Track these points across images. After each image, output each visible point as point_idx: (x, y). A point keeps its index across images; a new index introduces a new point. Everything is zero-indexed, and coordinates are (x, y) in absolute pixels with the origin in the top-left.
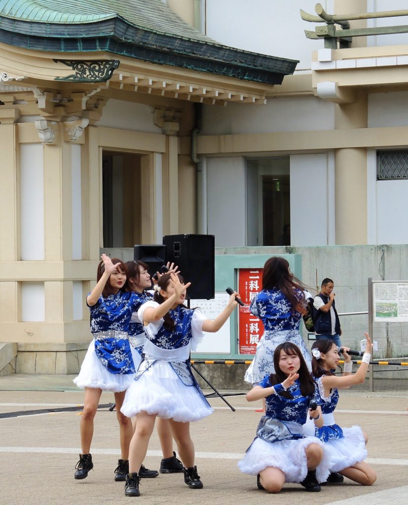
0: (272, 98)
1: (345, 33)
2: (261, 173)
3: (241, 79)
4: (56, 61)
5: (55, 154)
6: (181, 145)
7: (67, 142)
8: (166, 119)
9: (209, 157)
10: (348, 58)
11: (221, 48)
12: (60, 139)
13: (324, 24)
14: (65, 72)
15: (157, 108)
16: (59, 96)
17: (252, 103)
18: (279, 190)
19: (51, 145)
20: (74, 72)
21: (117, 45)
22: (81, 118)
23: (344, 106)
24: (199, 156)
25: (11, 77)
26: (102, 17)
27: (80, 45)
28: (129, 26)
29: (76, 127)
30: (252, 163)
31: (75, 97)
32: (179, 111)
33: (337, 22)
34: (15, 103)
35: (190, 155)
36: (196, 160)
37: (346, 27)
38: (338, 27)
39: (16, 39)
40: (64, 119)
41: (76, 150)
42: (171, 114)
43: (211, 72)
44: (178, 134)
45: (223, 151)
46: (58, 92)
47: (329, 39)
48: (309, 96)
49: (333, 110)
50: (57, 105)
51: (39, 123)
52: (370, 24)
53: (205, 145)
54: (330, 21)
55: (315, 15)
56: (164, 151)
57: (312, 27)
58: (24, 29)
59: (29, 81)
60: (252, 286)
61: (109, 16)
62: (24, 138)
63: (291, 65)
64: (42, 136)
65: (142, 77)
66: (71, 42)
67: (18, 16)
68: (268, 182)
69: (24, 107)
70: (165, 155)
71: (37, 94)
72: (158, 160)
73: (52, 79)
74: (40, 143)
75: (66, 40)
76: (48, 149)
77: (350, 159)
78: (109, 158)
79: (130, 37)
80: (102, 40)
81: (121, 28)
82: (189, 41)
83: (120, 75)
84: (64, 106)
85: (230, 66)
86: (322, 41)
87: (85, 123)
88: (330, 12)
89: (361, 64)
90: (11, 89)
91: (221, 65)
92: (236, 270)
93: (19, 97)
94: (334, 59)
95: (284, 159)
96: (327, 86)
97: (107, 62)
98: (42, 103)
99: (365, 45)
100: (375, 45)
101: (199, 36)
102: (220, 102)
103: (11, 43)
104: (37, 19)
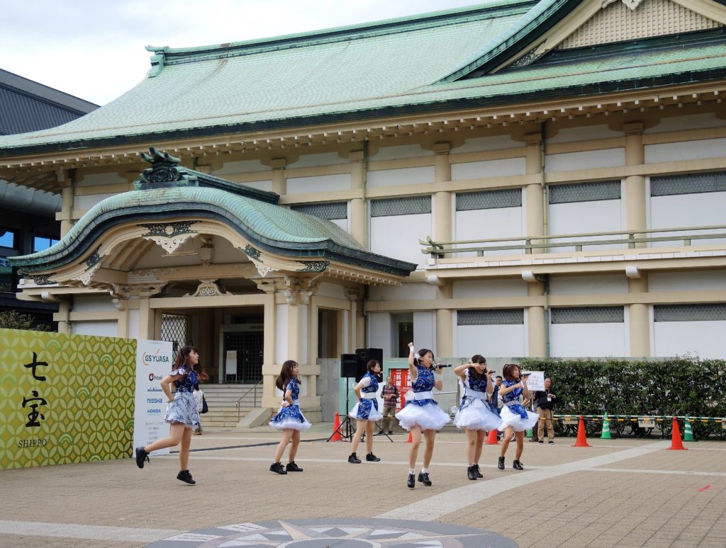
0: (405, 283)
1: (441, 251)
2: (398, 321)
3: (390, 273)
4: (297, 261)
5: (295, 309)
6: (358, 307)
7: (301, 303)
8: (350, 293)
9: (372, 312)
10: (443, 264)
11: (380, 257)
12: (297, 302)
13: (431, 246)
14: (302, 267)
15: (346, 287)
16: (297, 280)
17: (394, 285)
18: (406, 330)
19: (292, 304)
20: (306, 267)
21: (328, 253)
22: (308, 291)
23: (441, 288)
24: (367, 312)
25: (273, 269)
26: (322, 239)
27: (310, 253)
28: (335, 244)
29: (305, 296)
30: (394, 316)
31: (305, 280)
32: (357, 289)
33: (437, 245)
34: (274, 283)
35: (363, 312)
36: (365, 314)
37: (441, 248)
38: (438, 248)
39: (277, 250)
40: (299, 291)
41: (305, 308)
42: (353, 290)
43: (375, 269)
44: (356, 301)
45: (379, 309)
46: (297, 278)
47: (433, 254)
48: (423, 282)
49: (436, 289)
50: (296, 284)
51: (287, 293)
52: (454, 247)
53: (370, 306)
54: (434, 245)
55: (427, 242)
56: (349, 309)
57: (425, 248)
58: (280, 245)
59: (282, 272)
60: (397, 377)
61: (325, 239)
62: (278, 302)
63: (414, 267)
64: (288, 300)
65: (340, 270)
66: (305, 252)
67: (278, 239)
68: (401, 326)
69: (279, 285)
70: (350, 311)
71: (286, 278)
72: (346, 314)
73: (295, 270)
74: (286, 304)
75: (303, 251)
76: (291, 307)
77: (444, 315)
78: (321, 312)
79: (335, 250)
80: (321, 251)
81: (331, 245)
82: (364, 252)
83: (329, 269)
84: (299, 285)
85: (384, 266)
86: (430, 255)
87: (310, 293)
88: (434, 240)
89: (450, 266)
90: (272, 276)
91: (380, 265)
92: (389, 369)
93: (276, 280)
94: (436, 264)
95: (410, 314)
96: (432, 277)
97: (323, 262)
98: (288, 283)
99: (451, 257)
100: (456, 257)
101: (368, 251)
102: (378, 284)
103: (273, 252)
104: (288, 240)
